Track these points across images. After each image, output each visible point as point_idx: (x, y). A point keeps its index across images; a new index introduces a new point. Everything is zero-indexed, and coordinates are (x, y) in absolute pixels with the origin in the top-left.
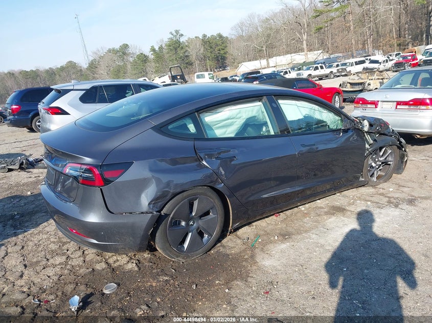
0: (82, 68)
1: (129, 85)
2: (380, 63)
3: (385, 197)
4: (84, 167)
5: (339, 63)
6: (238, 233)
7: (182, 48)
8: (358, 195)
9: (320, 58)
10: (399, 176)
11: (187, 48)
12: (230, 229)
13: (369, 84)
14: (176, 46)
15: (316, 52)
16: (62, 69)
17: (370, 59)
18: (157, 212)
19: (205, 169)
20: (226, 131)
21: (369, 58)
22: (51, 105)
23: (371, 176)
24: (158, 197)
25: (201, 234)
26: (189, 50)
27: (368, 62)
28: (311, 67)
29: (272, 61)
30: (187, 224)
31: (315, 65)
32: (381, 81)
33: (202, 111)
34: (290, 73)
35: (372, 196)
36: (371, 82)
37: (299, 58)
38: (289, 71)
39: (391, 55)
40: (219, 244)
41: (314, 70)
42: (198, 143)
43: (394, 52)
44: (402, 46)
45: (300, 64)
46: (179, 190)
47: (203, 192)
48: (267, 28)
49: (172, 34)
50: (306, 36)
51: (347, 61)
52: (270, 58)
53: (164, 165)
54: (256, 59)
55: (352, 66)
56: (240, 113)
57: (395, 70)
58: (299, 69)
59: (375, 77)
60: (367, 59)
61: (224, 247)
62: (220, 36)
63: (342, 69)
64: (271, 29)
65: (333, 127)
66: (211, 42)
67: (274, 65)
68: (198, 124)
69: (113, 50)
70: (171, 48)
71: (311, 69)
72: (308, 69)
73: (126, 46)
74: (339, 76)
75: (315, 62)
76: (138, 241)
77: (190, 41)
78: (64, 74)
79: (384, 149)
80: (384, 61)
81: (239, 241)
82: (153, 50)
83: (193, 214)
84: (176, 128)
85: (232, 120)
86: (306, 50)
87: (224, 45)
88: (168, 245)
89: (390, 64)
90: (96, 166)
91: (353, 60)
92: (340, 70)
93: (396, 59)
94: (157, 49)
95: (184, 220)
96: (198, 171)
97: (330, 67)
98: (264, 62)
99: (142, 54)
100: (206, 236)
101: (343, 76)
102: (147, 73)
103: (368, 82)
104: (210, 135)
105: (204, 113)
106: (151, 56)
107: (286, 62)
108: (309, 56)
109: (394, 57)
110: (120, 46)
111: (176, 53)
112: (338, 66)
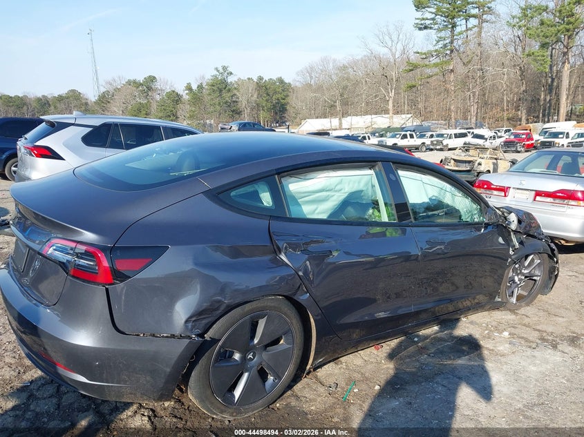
0: (89, 102)
1: (158, 128)
2: (486, 139)
3: (535, 330)
4: (82, 248)
5: (434, 133)
6: (318, 374)
7: (229, 90)
8: (494, 324)
9: (409, 124)
10: (544, 297)
11: (235, 92)
12: (308, 367)
13: (480, 164)
14: (220, 86)
15: (403, 116)
16: (60, 99)
17: (473, 133)
18: (198, 335)
19: (284, 267)
20: (316, 210)
21: (471, 131)
22: (38, 143)
23: (509, 296)
24: (203, 311)
25: (263, 374)
26: (238, 94)
27: (470, 136)
28: (397, 134)
29: (346, 122)
30: (244, 358)
31: (402, 132)
32: (495, 161)
33: (286, 173)
34: (369, 139)
35: (514, 327)
36: (483, 161)
37: (382, 122)
38: (369, 137)
39: (499, 131)
40: (289, 393)
41: (402, 139)
42: (276, 225)
43: (503, 127)
44: (514, 121)
45: (384, 129)
46: (237, 301)
47: (276, 305)
48: (343, 79)
49: (218, 71)
50: (393, 94)
51: (444, 132)
52: (343, 117)
53: (219, 257)
54: (325, 117)
55: (450, 138)
56: (340, 182)
57: (504, 149)
58: (382, 136)
59: (487, 155)
60: (469, 132)
61: (297, 397)
62: (281, 81)
63: (437, 141)
64: (348, 79)
65: (466, 218)
66: (268, 87)
67: (348, 127)
68: (277, 194)
69: (135, 82)
70: (215, 88)
71: (397, 136)
72: (394, 136)
73: (152, 79)
74: (432, 150)
75: (402, 129)
76: (161, 382)
77: (240, 83)
78: (61, 106)
79: (531, 257)
80: (491, 137)
81: (321, 389)
82: (189, 88)
83: (256, 341)
84: (241, 196)
85: (328, 193)
86: (391, 112)
87: (285, 93)
88: (209, 392)
89: (498, 142)
90: (103, 249)
91: (453, 131)
92: (435, 142)
93: (506, 137)
94: (194, 87)
95: (240, 351)
96: (273, 270)
97: (422, 136)
98: (335, 122)
99: (174, 91)
100: (271, 378)
101: (437, 150)
102: (177, 118)
103: (479, 160)
104: (294, 212)
105: (287, 177)
106: (186, 96)
107: (364, 124)
108: (395, 120)
109: (503, 134)
110: (145, 78)
111: (221, 95)
112: (432, 136)
